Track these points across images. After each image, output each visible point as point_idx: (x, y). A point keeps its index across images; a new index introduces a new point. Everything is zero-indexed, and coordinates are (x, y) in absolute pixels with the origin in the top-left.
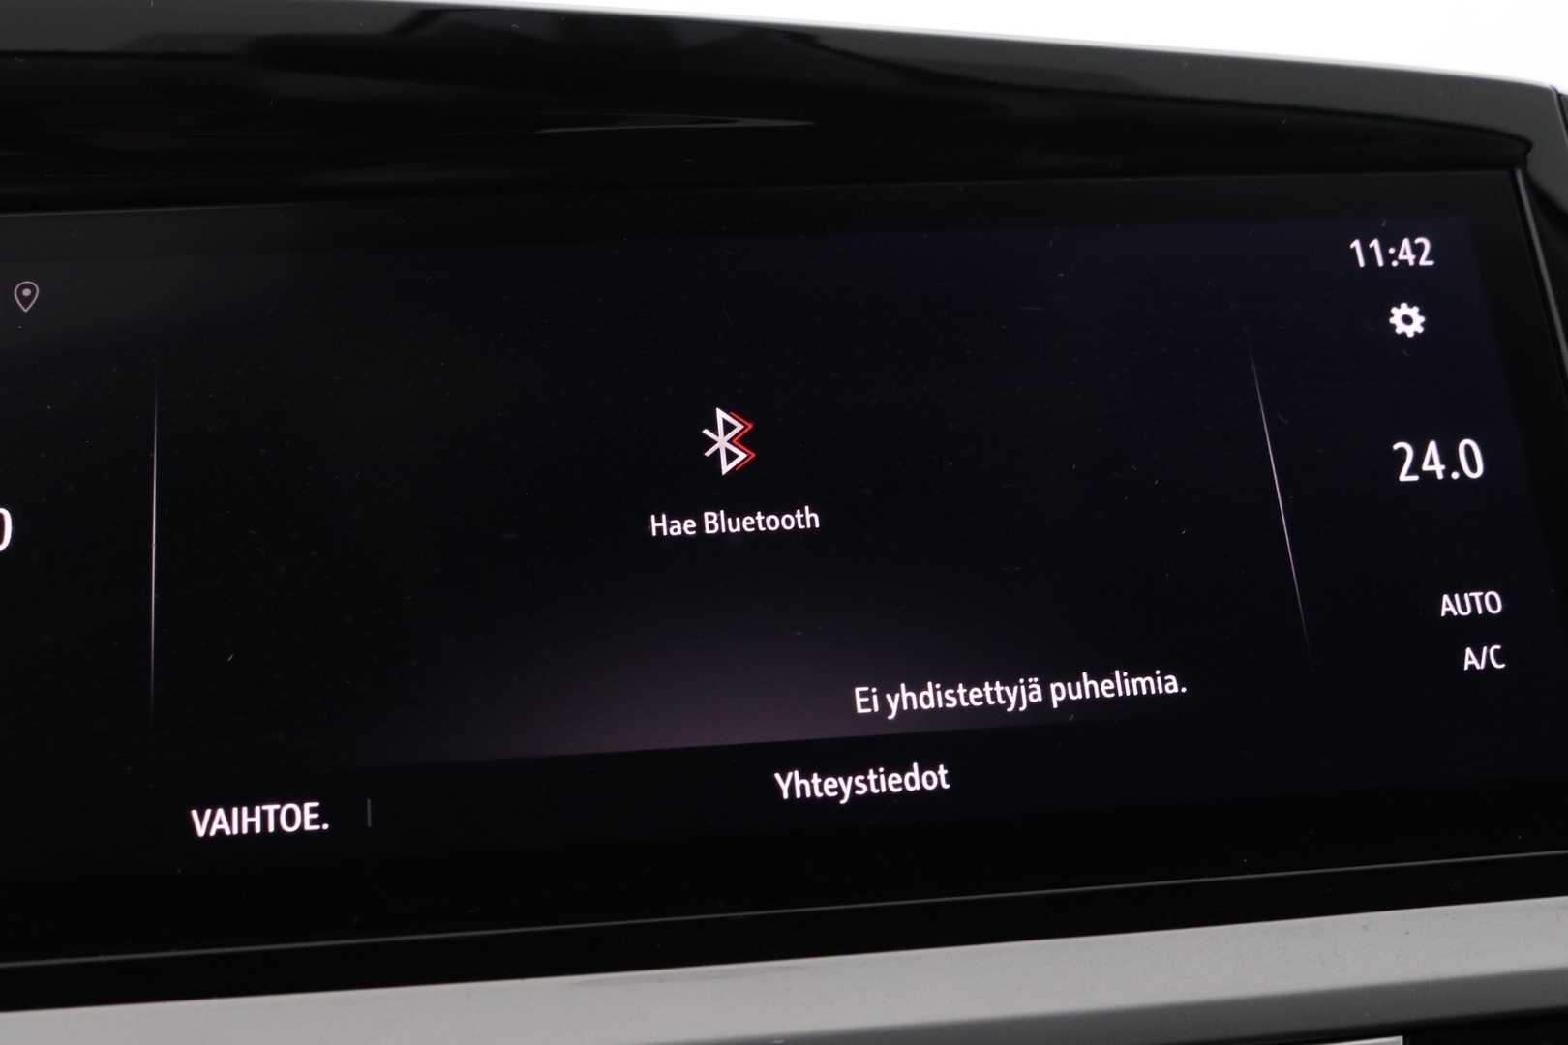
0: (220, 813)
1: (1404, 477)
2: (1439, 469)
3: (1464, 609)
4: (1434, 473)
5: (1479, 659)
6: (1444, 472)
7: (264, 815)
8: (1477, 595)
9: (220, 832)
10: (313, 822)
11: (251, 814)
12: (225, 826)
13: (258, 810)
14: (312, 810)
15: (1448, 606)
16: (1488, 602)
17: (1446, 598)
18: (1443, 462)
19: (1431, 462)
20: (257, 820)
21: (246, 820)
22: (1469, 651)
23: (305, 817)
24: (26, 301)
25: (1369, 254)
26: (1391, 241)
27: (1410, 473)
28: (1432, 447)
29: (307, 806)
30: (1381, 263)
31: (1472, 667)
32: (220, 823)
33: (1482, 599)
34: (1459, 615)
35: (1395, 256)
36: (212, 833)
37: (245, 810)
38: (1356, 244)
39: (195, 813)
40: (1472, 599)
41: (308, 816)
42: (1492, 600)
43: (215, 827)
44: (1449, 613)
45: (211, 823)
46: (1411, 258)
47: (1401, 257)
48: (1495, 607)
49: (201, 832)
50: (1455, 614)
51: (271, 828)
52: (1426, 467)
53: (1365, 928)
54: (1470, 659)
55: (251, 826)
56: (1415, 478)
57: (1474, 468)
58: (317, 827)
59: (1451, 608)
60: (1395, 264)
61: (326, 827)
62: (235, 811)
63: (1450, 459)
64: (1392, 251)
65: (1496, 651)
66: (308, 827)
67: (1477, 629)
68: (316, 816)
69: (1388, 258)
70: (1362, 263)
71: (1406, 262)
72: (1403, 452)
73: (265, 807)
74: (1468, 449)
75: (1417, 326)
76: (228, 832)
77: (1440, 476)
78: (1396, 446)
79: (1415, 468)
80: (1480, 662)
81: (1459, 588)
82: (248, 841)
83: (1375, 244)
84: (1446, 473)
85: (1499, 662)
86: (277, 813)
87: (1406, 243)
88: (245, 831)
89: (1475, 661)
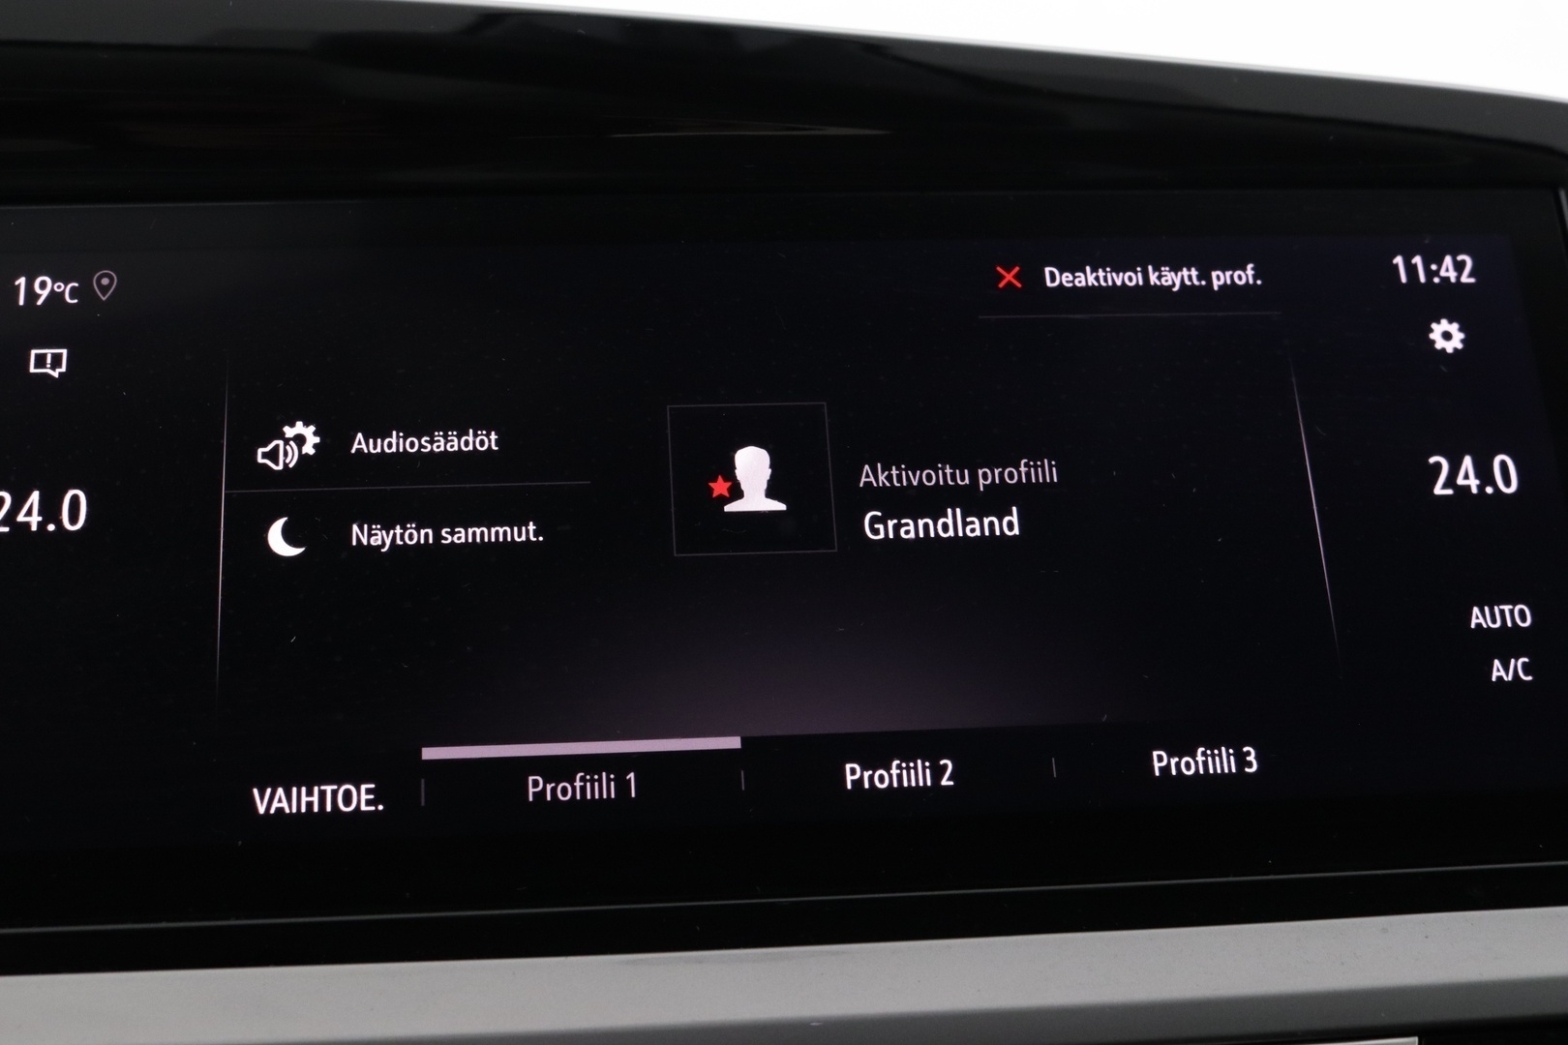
0: (280, 791)
1: (1439, 490)
2: (1473, 483)
3: (1494, 621)
4: (1468, 487)
5: (1507, 670)
6: (1479, 487)
7: (322, 794)
8: (1507, 608)
9: (280, 810)
10: (368, 803)
11: (310, 793)
12: (285, 804)
13: (316, 789)
14: (368, 792)
15: (1477, 618)
16: (1517, 615)
17: (1476, 610)
18: (1478, 476)
19: (1466, 477)
20: (315, 799)
21: (304, 799)
22: (1497, 663)
23: (362, 798)
24: (104, 289)
25: (1411, 270)
26: (1433, 257)
27: (1445, 486)
28: (1467, 462)
29: (364, 787)
30: (1422, 279)
31: (1500, 678)
32: (280, 801)
33: (1512, 612)
34: (1488, 627)
35: (1437, 273)
36: (272, 811)
37: (304, 789)
38: (1399, 260)
39: (255, 791)
40: (1502, 612)
42: (1522, 613)
43: (275, 805)
44: (1479, 625)
45: (272, 801)
46: (1452, 275)
47: (1443, 273)
48: (1524, 619)
49: (262, 810)
50: (1485, 626)
51: (329, 808)
52: (1460, 481)
53: (1385, 930)
54: (1497, 671)
55: (310, 805)
56: (1449, 492)
57: (1508, 483)
58: (373, 808)
60: (1436, 280)
61: (380, 808)
62: (294, 790)
63: (1484, 473)
64: (1434, 267)
65: (1524, 664)
66: (364, 808)
67: (1506, 642)
68: (372, 797)
69: (1430, 274)
70: (1404, 279)
71: (1447, 279)
72: (1438, 466)
73: (323, 788)
74: (1503, 464)
75: (1456, 342)
76: (287, 811)
77: (1474, 491)
78: (1432, 460)
79: (1450, 482)
80: (1507, 674)
81: (1489, 600)
82: (306, 820)
83: (1417, 260)
84: (1481, 488)
85: (1526, 674)
86: (335, 793)
87: (1448, 260)
88: (303, 810)
89: (1502, 673)
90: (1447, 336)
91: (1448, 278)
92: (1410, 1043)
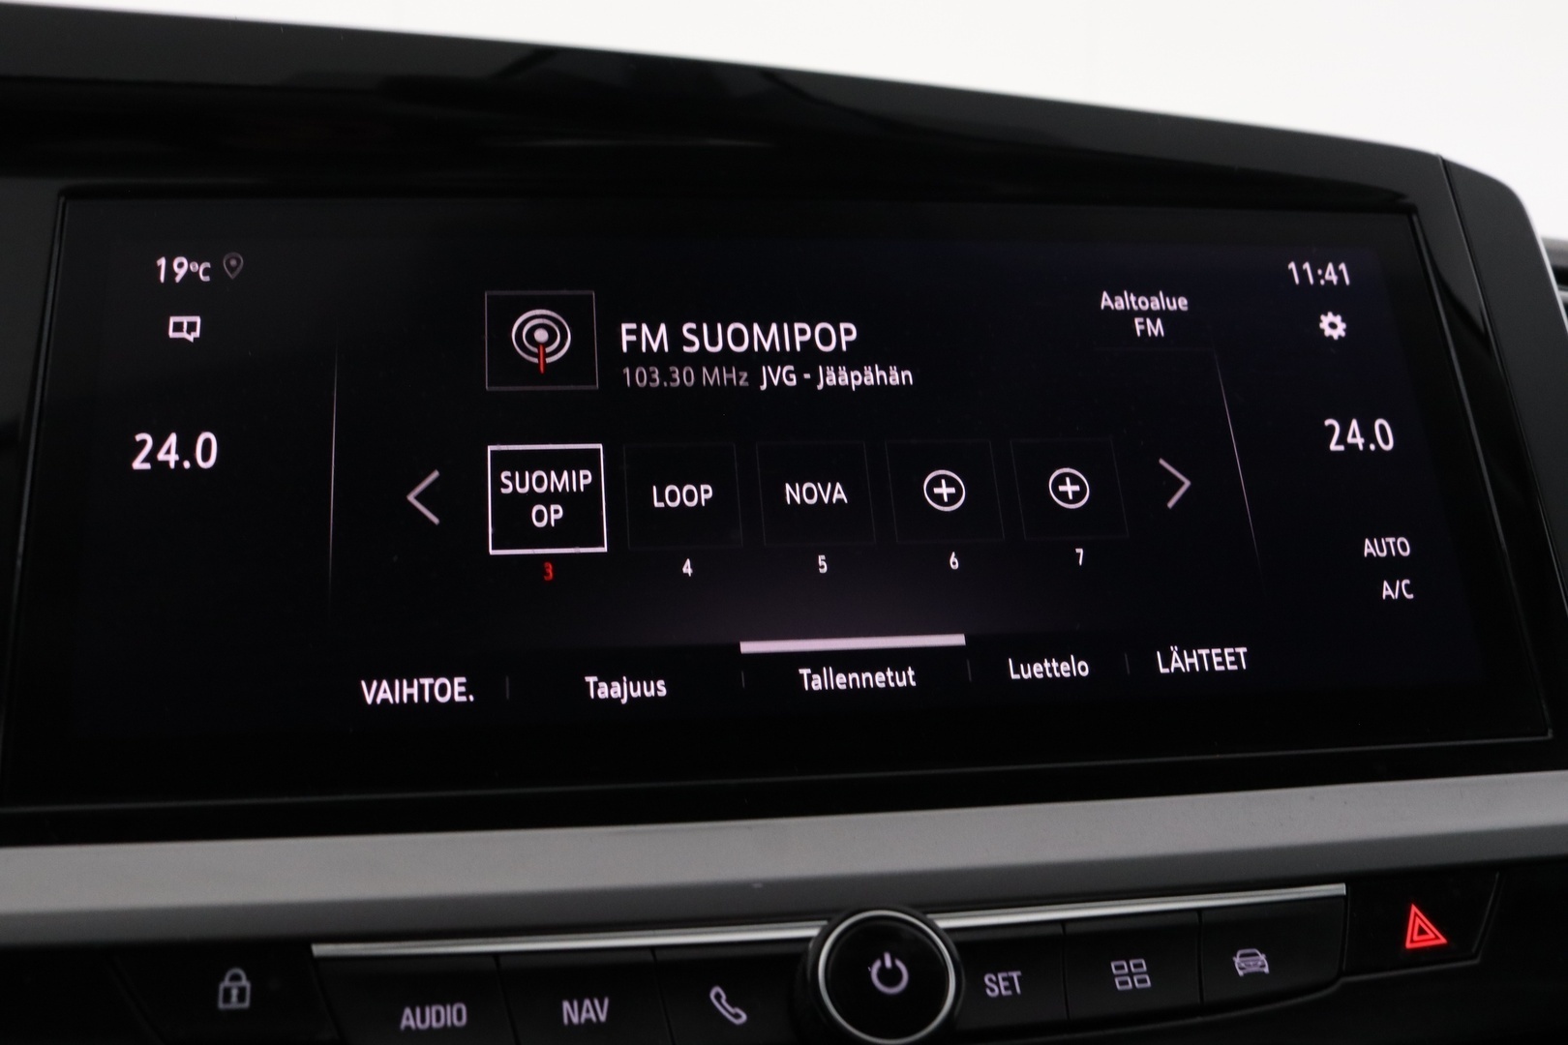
0: (385, 684)
1: (1333, 447)
2: (1360, 441)
3: (1382, 550)
4: (1356, 445)
5: (1394, 590)
6: (1364, 445)
7: (421, 688)
8: (1391, 540)
9: (385, 701)
10: (460, 694)
11: (410, 685)
12: (389, 696)
13: (416, 682)
14: (460, 684)
15: (1369, 548)
16: (1399, 546)
17: (1367, 542)
18: (1362, 436)
19: (1354, 436)
20: (415, 691)
21: (406, 691)
22: (1386, 584)
23: (456, 690)
24: (232, 269)
25: (1303, 274)
26: (1319, 264)
27: (1338, 443)
28: (1354, 424)
29: (457, 680)
30: (1311, 281)
31: (1389, 597)
32: (385, 692)
33: (1395, 544)
34: (1378, 556)
35: (1323, 276)
36: (378, 701)
37: (405, 683)
38: (1292, 266)
39: (363, 684)
40: (1388, 544)
41: (458, 689)
42: (1403, 545)
43: (381, 696)
44: (1370, 554)
45: (378, 692)
46: (1334, 279)
47: (1327, 277)
48: (1405, 549)
49: (369, 700)
50: (1375, 554)
51: (427, 699)
52: (1350, 440)
53: (1312, 798)
54: (1387, 591)
55: (410, 696)
56: (1341, 448)
57: (1386, 442)
58: (464, 699)
59: (1372, 550)
60: (1322, 282)
61: (471, 698)
62: (397, 683)
63: (1367, 433)
64: (1320, 272)
65: (1406, 585)
66: (457, 698)
67: (1392, 567)
68: (463, 689)
69: (1317, 278)
70: (1297, 281)
72: (1332, 428)
73: (422, 681)
74: (1382, 427)
75: (1340, 331)
76: (391, 701)
77: (1361, 447)
78: (1327, 422)
79: (1342, 440)
80: (1394, 593)
81: (1377, 534)
82: (408, 708)
83: (1307, 266)
84: (1366, 445)
85: (1409, 593)
86: (432, 687)
87: (1330, 267)
88: (405, 700)
89: (1390, 592)
90: (1333, 326)
91: (1331, 282)
92: (1340, 889)
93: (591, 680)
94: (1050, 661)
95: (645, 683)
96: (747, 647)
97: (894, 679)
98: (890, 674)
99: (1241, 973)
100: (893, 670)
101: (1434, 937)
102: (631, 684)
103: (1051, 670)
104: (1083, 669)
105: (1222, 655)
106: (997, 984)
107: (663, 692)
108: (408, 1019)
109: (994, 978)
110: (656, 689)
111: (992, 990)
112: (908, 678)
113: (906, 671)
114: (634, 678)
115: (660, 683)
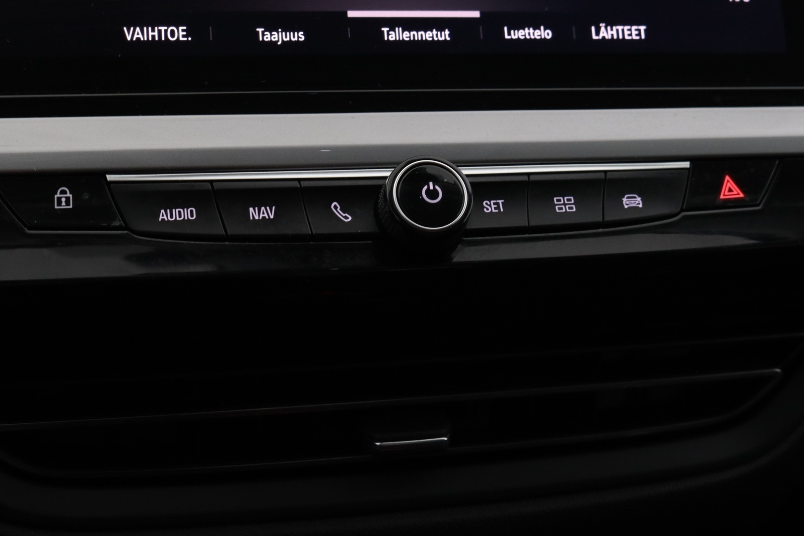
0: (138, 29)
7: (160, 31)
9: (138, 39)
10: (183, 36)
11: (153, 31)
12: (140, 36)
13: (156, 28)
14: (183, 31)
20: (156, 33)
21: (151, 34)
23: (180, 33)
29: (181, 28)
32: (138, 34)
36: (134, 39)
37: (150, 28)
39: (125, 28)
41: (181, 33)
43: (136, 36)
45: (134, 34)
49: (129, 38)
51: (163, 39)
53: (676, 114)
55: (153, 36)
58: (186, 39)
61: (190, 39)
62: (145, 28)
66: (181, 39)
68: (185, 33)
73: (160, 28)
76: (142, 39)
82: (152, 43)
86: (166, 31)
88: (150, 39)
92: (686, 165)
93: (260, 30)
94: (529, 29)
95: (292, 33)
96: (351, 14)
97: (437, 35)
98: (435, 32)
99: (626, 207)
100: (437, 30)
101: (737, 193)
102: (284, 33)
103: (529, 34)
104: (548, 34)
105: (630, 30)
106: (490, 205)
107: (303, 38)
108: (163, 216)
109: (489, 203)
110: (299, 37)
111: (488, 209)
112: (445, 35)
113: (445, 31)
114: (285, 30)
115: (301, 33)
